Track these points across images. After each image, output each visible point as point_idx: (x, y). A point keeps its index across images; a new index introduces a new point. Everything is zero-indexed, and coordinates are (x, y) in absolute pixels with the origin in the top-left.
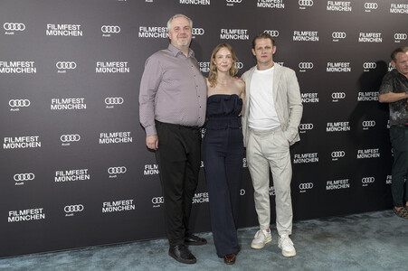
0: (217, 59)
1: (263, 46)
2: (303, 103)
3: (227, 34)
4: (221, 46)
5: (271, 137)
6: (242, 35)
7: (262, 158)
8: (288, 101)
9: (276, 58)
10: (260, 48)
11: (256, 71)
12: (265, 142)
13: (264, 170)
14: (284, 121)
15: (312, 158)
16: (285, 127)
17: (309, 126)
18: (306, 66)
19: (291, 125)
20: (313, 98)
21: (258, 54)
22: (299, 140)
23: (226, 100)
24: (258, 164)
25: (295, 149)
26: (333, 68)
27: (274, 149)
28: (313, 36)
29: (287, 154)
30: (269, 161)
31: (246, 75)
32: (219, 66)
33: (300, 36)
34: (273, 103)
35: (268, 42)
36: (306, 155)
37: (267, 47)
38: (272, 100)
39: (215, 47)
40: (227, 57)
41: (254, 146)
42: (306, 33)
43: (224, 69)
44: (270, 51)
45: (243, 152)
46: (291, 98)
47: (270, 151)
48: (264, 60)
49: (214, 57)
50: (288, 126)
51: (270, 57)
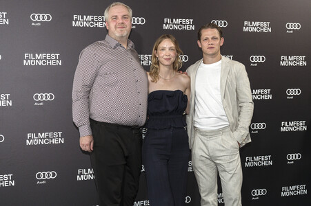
0: (159, 51)
1: (210, 37)
2: (254, 100)
3: (171, 24)
4: (164, 37)
5: (219, 138)
6: (188, 25)
7: (209, 162)
8: (237, 99)
9: (224, 51)
10: (207, 39)
11: (202, 64)
12: (212, 144)
13: (211, 174)
14: (232, 120)
15: (265, 161)
16: (234, 126)
17: (261, 126)
18: (257, 59)
19: (241, 124)
20: (266, 95)
21: (204, 45)
22: (250, 141)
23: (169, 97)
24: (205, 168)
25: (245, 151)
26: (287, 61)
27: (222, 151)
28: (265, 27)
29: (237, 157)
30: (216, 165)
31: (191, 69)
32: (161, 59)
33: (250, 27)
34: (220, 100)
35: (215, 33)
36: (258, 158)
37: (214, 38)
38: (219, 97)
39: (158, 38)
40: (171, 49)
41: (199, 148)
42: (257, 24)
43: (167, 63)
44: (217, 42)
45: (188, 154)
46: (241, 95)
47: (218, 154)
48: (210, 52)
49: (156, 49)
50: (237, 125)
51: (217, 48)
